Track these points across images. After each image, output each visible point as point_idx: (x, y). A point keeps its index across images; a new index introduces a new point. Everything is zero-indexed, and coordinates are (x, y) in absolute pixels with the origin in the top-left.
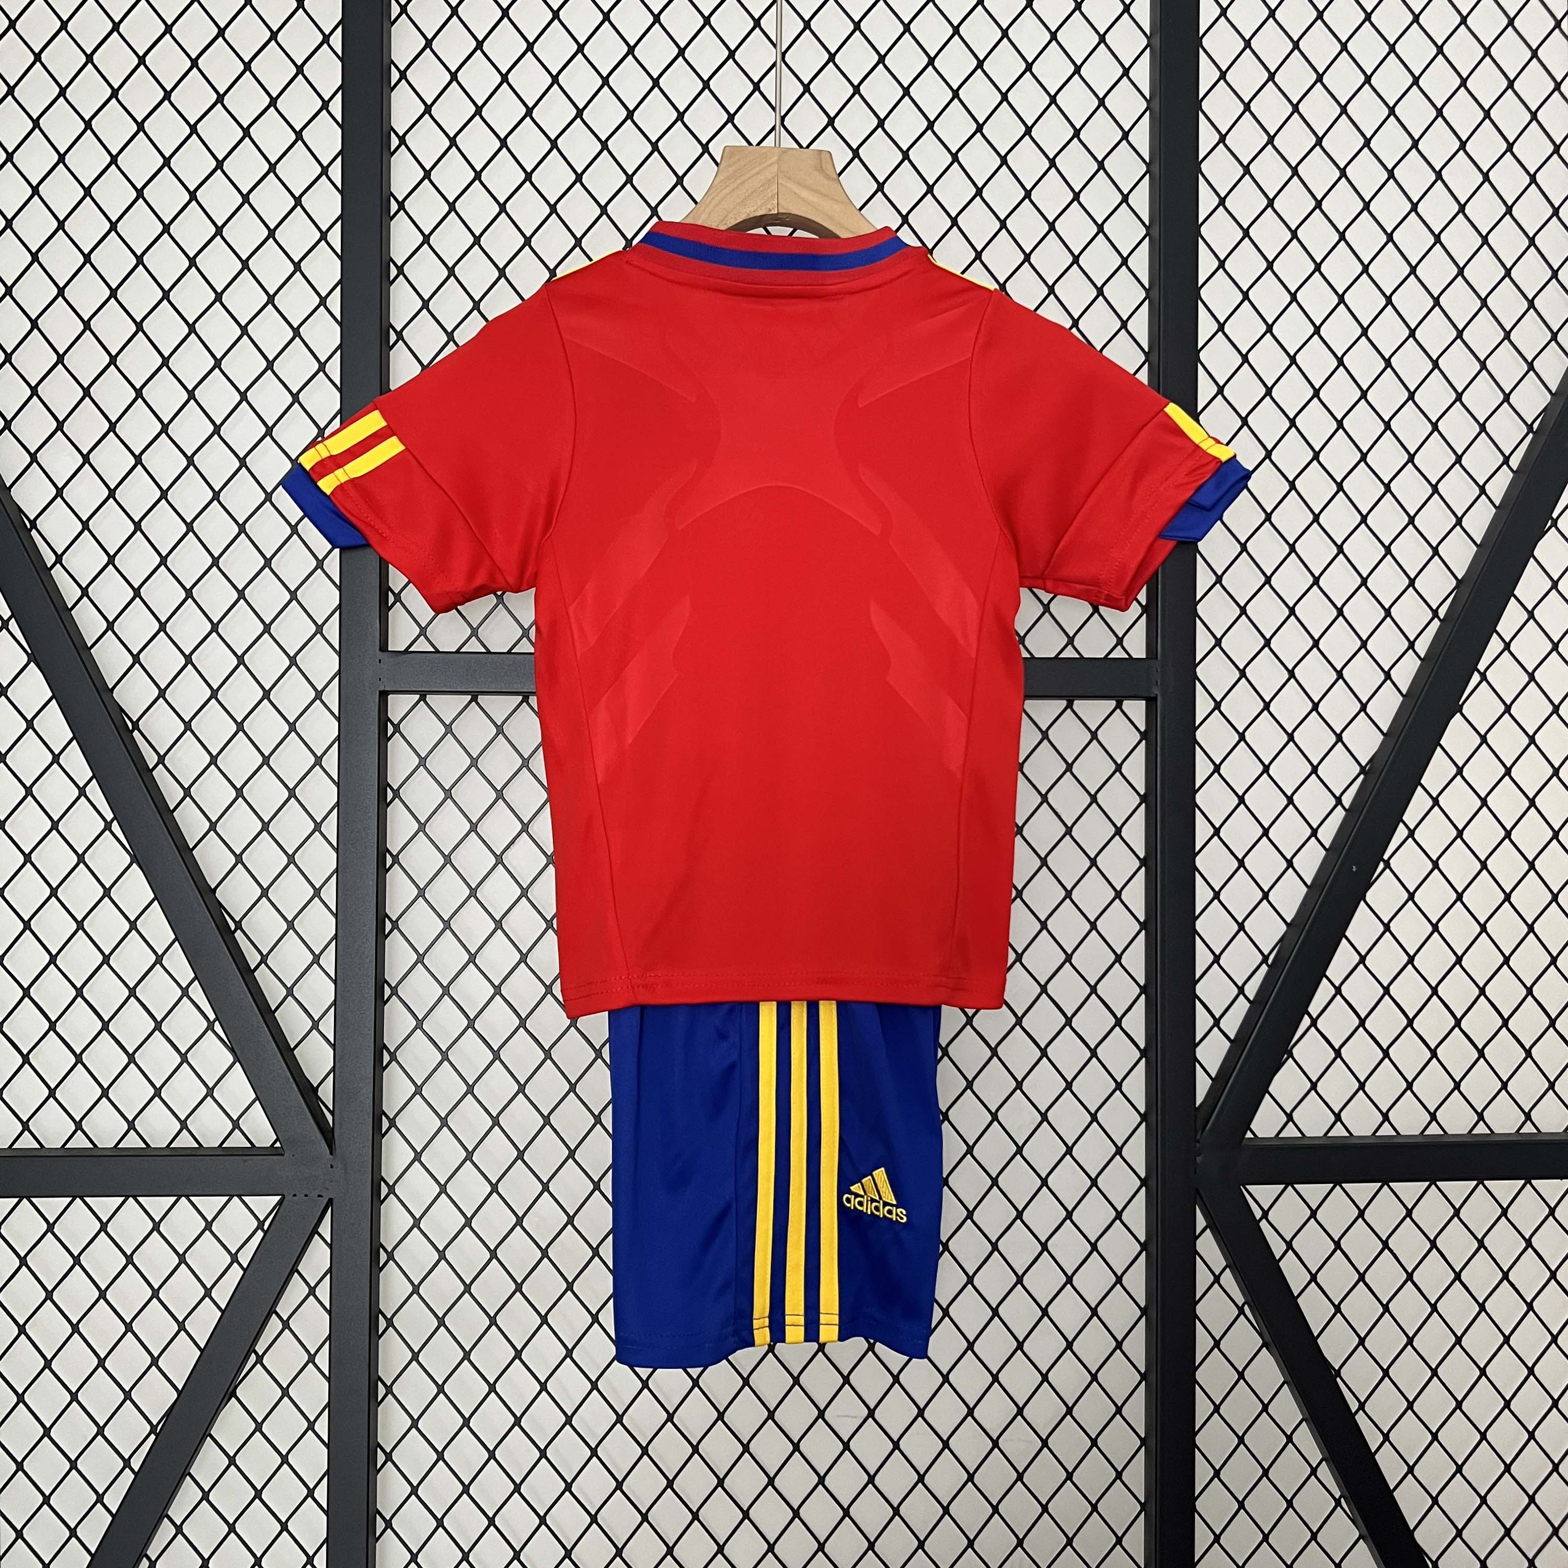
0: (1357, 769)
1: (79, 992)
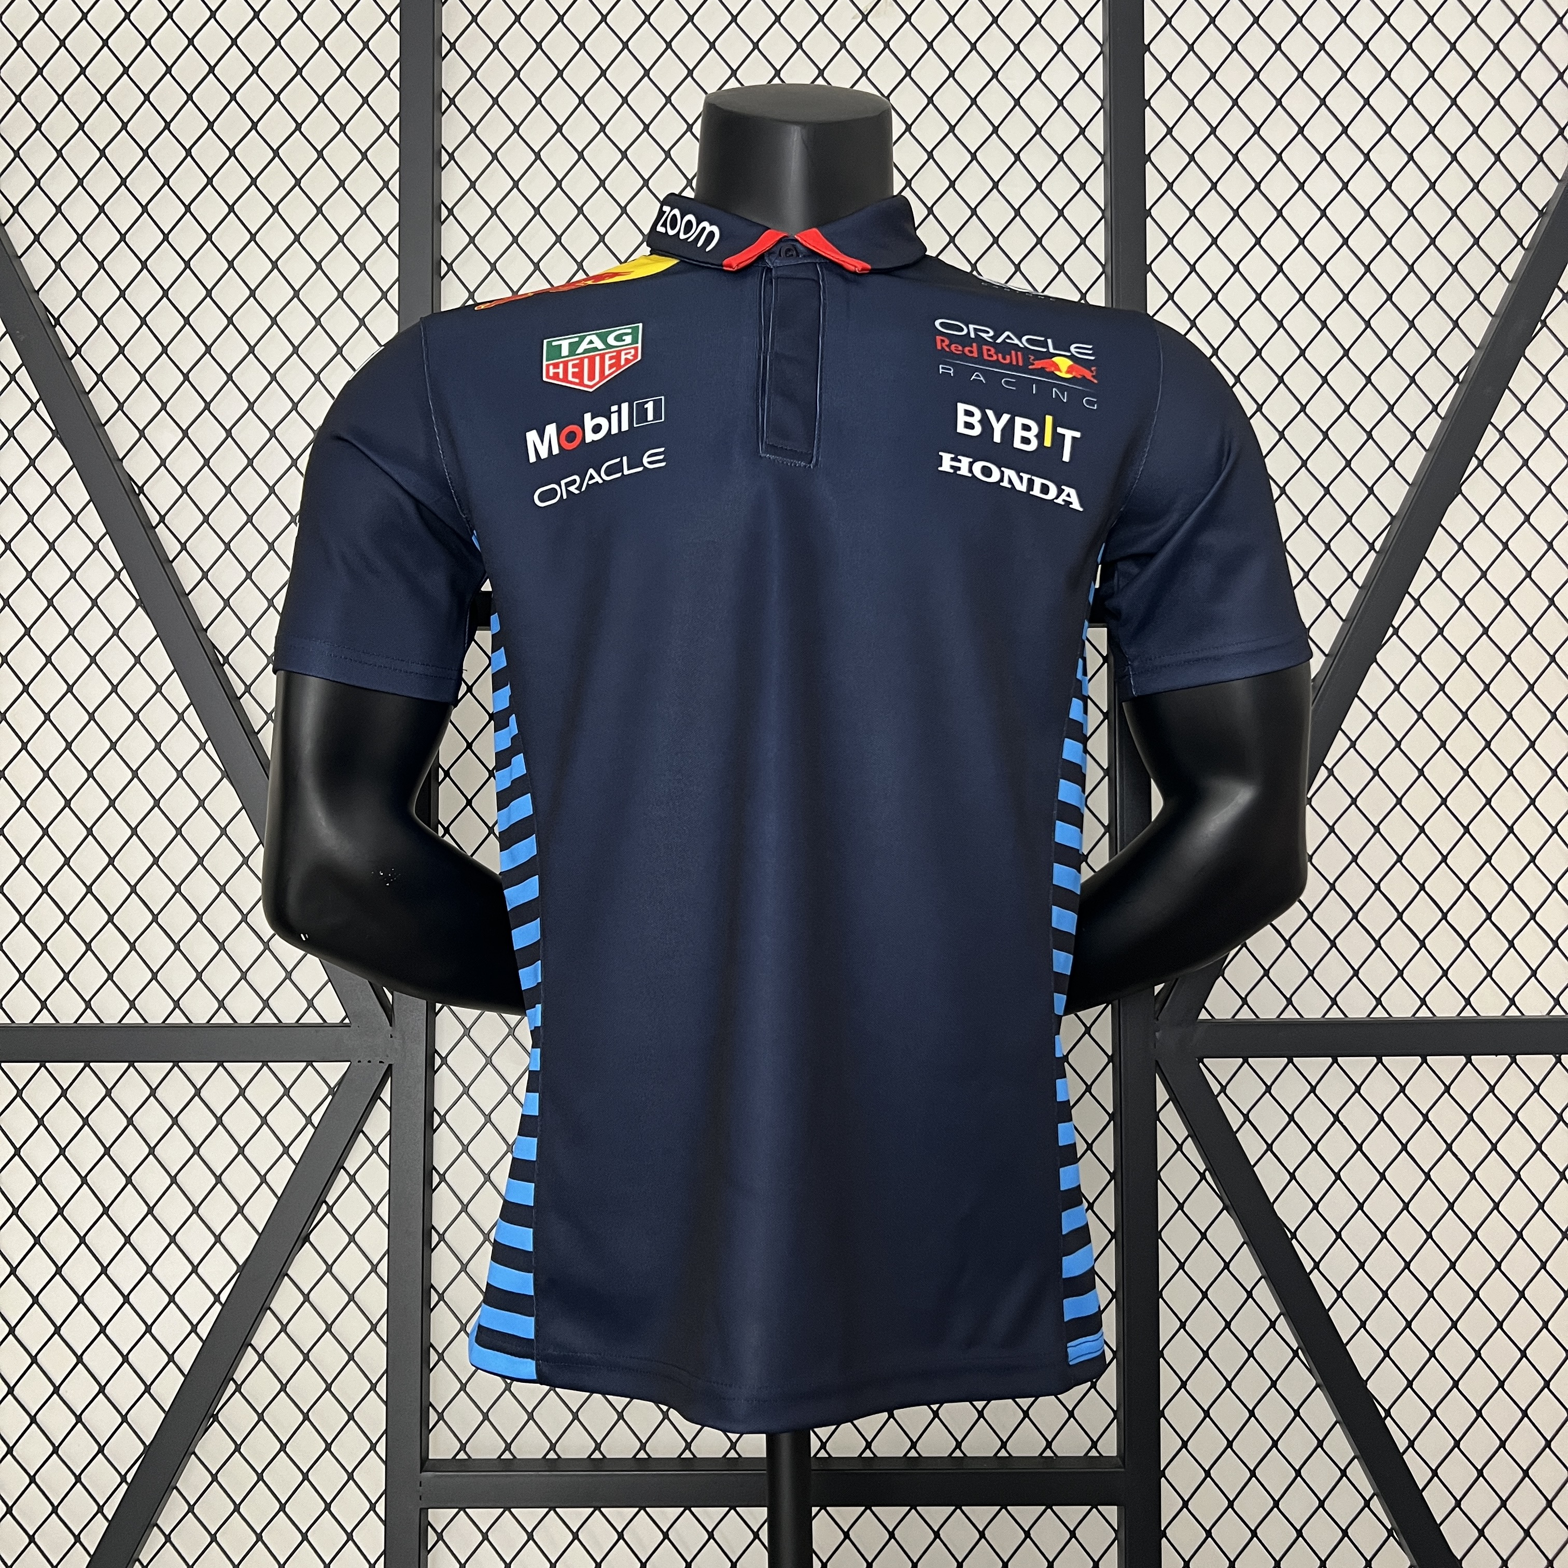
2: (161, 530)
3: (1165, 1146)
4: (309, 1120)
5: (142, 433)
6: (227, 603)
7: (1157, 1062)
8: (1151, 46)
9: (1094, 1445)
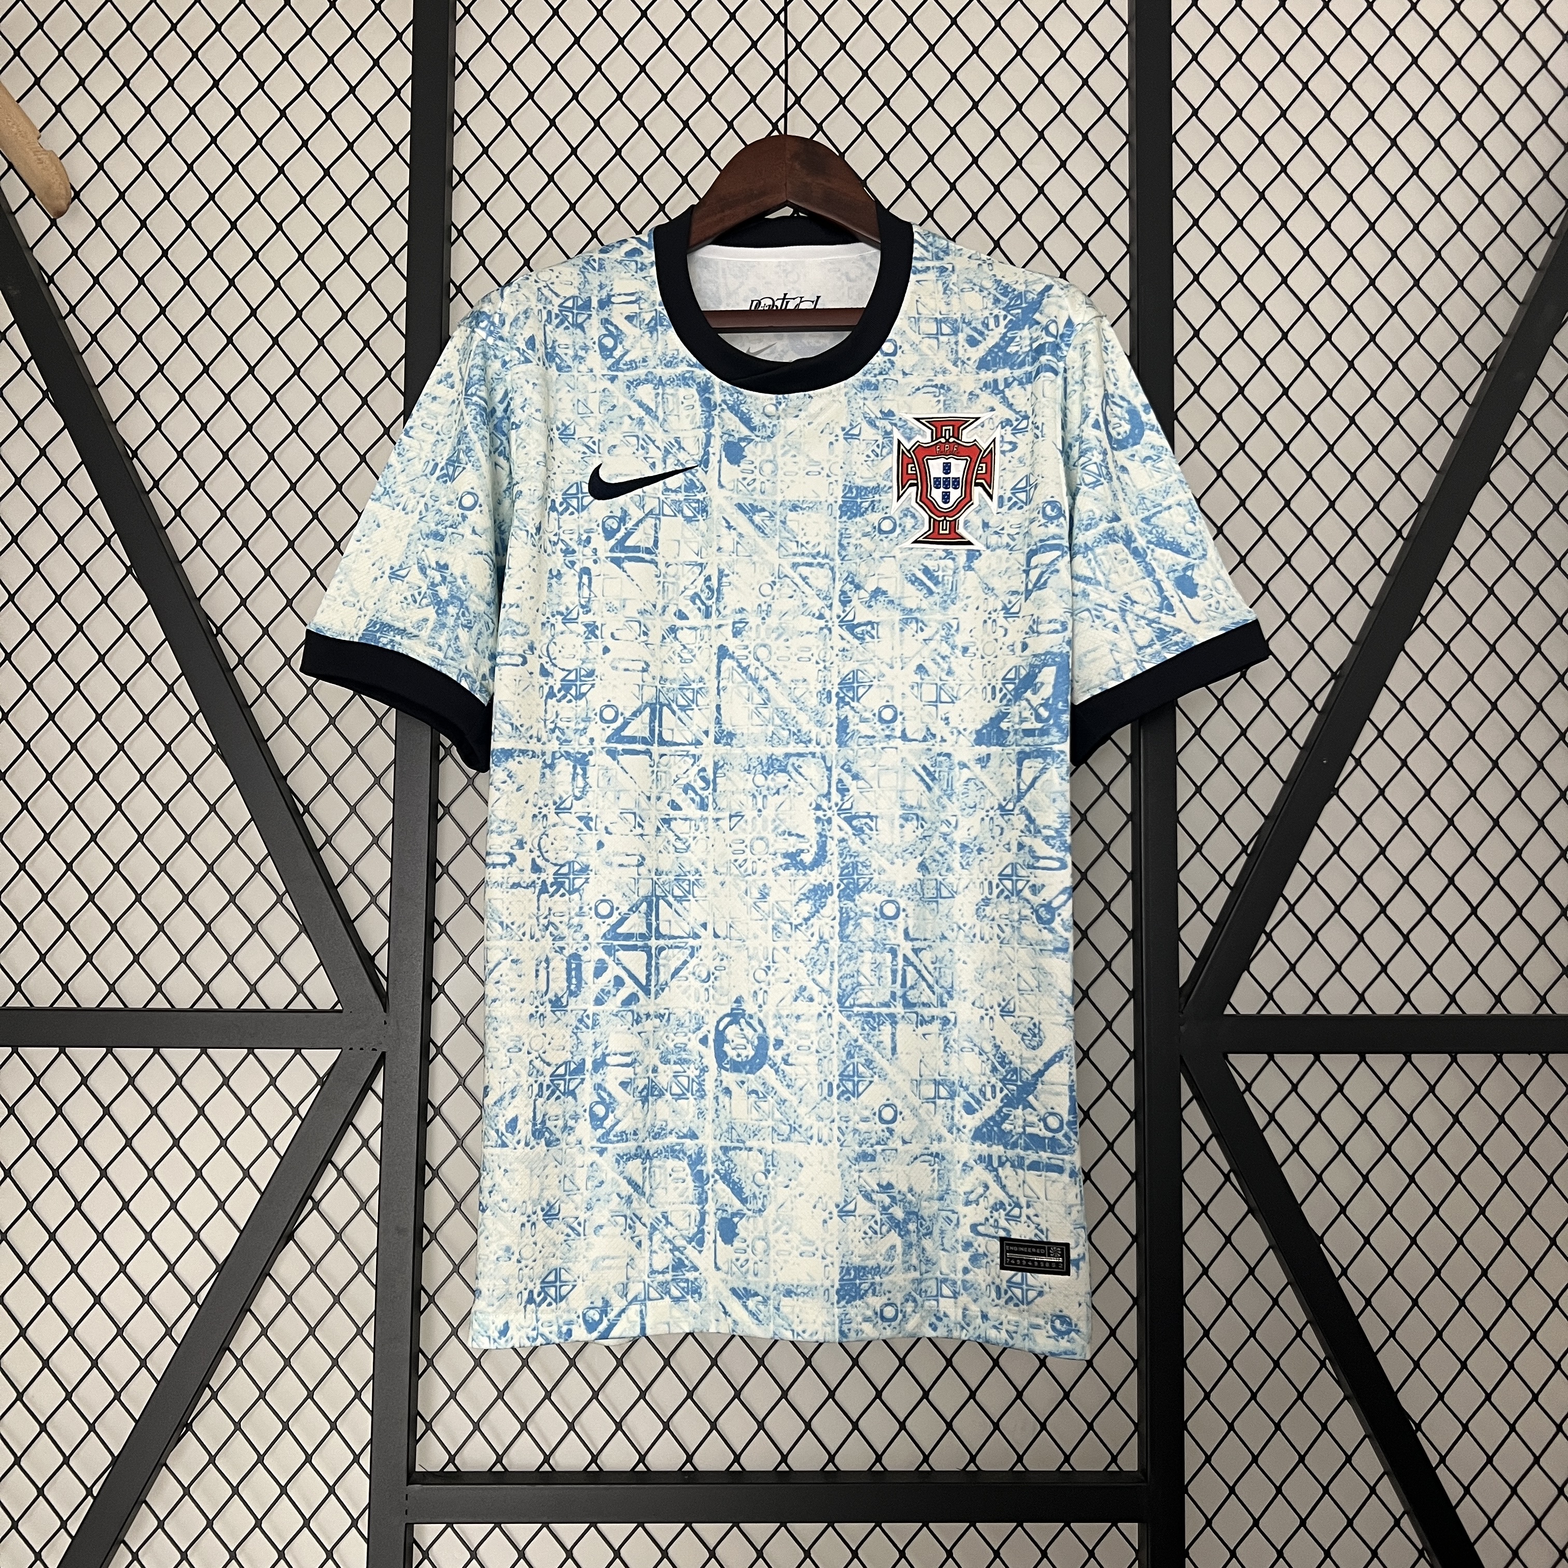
0: (1329, 675)
1: (163, 868)
2: (155, 496)
3: (1189, 1147)
4: (295, 1111)
5: (137, 396)
6: (221, 571)
7: (1181, 1057)
8: (1178, 28)
9: (1114, 1459)
